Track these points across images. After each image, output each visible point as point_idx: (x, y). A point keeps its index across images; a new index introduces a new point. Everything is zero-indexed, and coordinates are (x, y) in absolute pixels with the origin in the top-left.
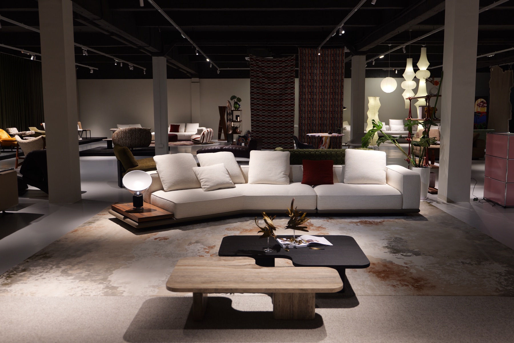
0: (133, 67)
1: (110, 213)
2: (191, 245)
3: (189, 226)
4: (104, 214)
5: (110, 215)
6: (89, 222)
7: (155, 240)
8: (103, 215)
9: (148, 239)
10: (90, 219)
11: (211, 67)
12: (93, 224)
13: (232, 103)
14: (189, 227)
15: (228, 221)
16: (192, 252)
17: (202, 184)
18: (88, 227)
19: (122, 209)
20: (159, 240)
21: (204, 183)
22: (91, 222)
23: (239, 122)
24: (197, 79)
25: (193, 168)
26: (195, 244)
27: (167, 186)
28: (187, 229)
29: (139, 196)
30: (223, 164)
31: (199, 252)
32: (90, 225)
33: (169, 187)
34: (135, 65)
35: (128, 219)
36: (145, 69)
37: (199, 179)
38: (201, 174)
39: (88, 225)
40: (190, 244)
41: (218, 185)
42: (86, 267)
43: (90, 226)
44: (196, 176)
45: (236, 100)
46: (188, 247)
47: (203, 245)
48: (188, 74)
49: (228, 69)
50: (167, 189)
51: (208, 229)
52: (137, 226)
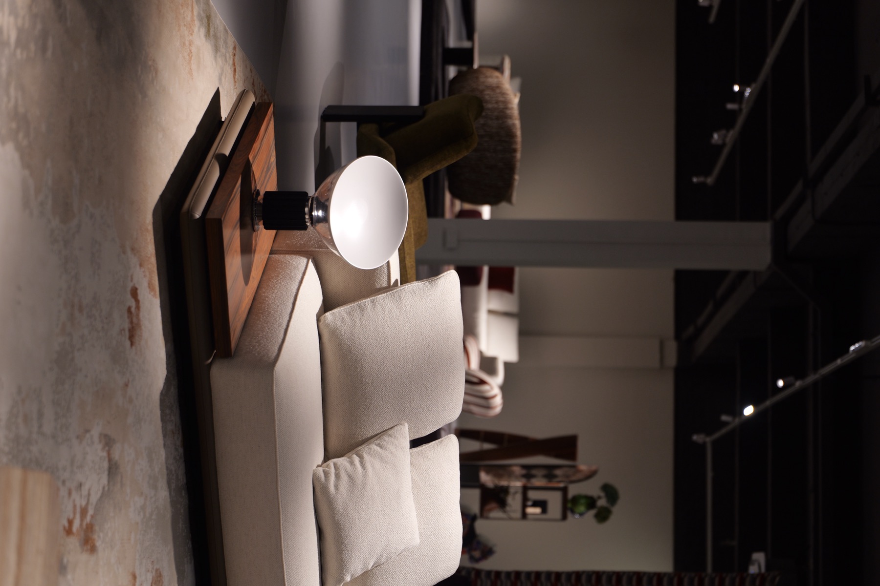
0: (720, 142)
1: (241, 98)
2: (103, 449)
3: (175, 418)
4: (235, 71)
5: (234, 98)
6: (209, 18)
7: (129, 289)
8: (234, 64)
9: (134, 260)
10: (221, 20)
11: (724, 418)
12: (203, 32)
13: (591, 488)
14: (173, 418)
15: (189, 569)
16: (72, 462)
17: (342, 461)
18: (191, 14)
19: (256, 146)
20: (129, 310)
21: (346, 471)
22: (209, 25)
23: (524, 515)
24: (672, 360)
25: (406, 425)
26: (106, 465)
27: (339, 323)
28: (168, 411)
29: (307, 217)
30: (417, 541)
31: (70, 493)
32: (201, 20)
33: (334, 333)
34: (726, 152)
35: (216, 174)
36: (710, 180)
37: (364, 449)
38: (382, 459)
39: (199, 15)
40: (108, 442)
41: (338, 527)
42: (39, 26)
43: (197, 23)
44: (372, 437)
45: (602, 502)
46: (96, 439)
47: (101, 497)
48: (691, 329)
49: (710, 474)
50: (328, 325)
51: (164, 494)
52: (190, 213)
